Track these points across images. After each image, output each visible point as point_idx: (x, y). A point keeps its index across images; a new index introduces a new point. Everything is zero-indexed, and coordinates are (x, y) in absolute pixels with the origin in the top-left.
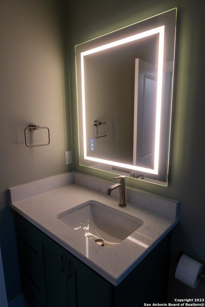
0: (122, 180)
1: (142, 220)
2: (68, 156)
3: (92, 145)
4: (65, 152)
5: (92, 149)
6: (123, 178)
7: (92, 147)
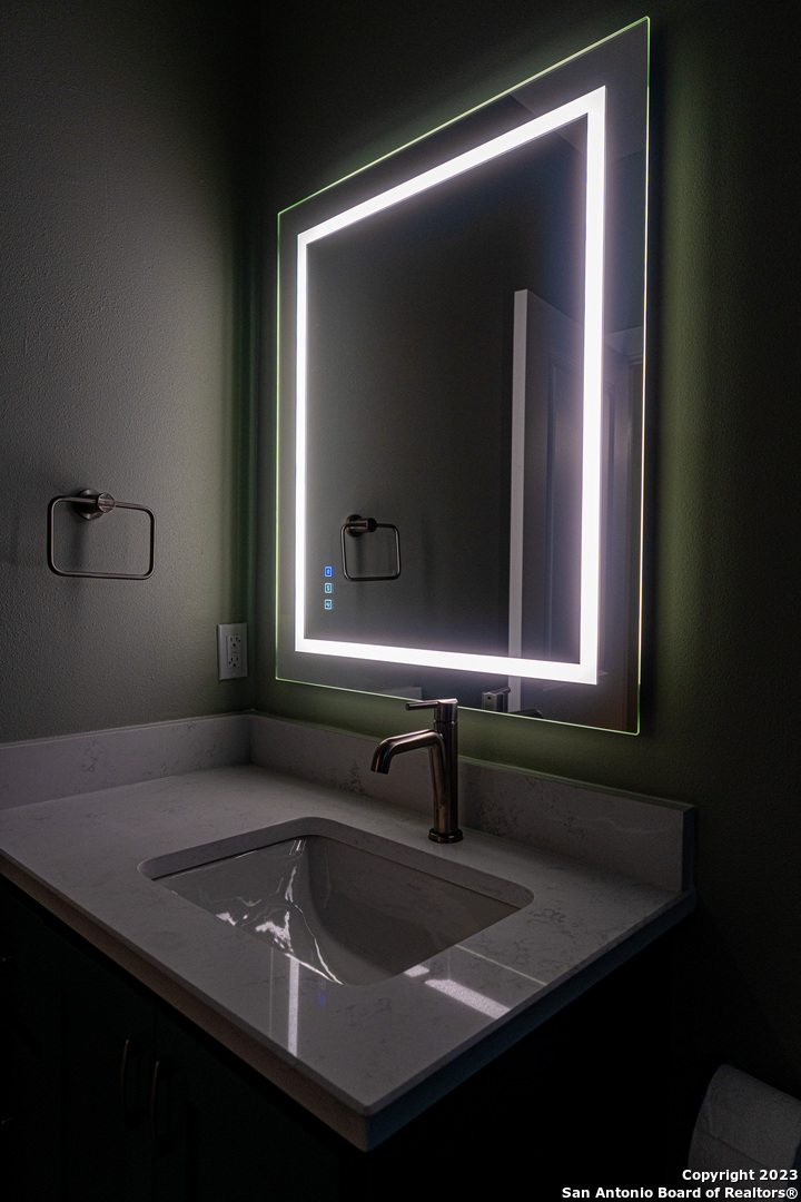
0: (445, 718)
1: (527, 891)
2: (230, 644)
3: (328, 588)
4: (221, 627)
5: (328, 605)
6: (448, 706)
7: (328, 596)
